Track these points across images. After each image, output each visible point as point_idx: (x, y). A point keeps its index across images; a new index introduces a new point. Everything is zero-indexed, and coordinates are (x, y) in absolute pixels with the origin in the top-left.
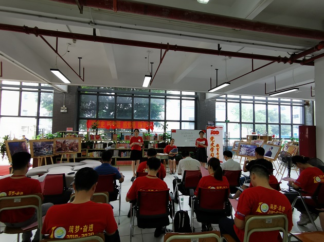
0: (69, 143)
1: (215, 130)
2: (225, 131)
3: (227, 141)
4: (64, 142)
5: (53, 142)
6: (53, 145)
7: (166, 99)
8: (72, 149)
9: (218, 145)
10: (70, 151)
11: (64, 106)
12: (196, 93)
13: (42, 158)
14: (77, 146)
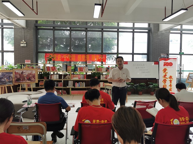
0: (26, 74)
1: (169, 61)
2: (179, 63)
3: (180, 73)
4: (22, 73)
5: (12, 73)
6: (12, 75)
7: (118, 32)
8: (29, 79)
9: (171, 77)
10: (27, 81)
11: (23, 41)
12: (149, 25)
13: (3, 86)
14: (34, 77)
